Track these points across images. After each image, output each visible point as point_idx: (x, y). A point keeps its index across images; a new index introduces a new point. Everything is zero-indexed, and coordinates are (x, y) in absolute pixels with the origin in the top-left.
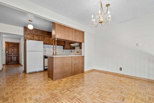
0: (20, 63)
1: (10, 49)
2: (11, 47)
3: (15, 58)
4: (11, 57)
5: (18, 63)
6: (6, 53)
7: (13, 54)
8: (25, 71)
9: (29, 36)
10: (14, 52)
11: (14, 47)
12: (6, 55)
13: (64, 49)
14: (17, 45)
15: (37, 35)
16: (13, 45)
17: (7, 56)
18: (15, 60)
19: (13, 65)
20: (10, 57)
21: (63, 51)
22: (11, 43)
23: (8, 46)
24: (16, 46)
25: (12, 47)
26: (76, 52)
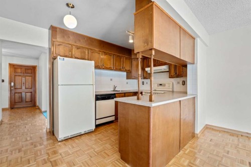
0: (37, 104)
1: (18, 79)
2: (20, 74)
3: (29, 95)
4: (21, 93)
5: (32, 105)
6: (11, 87)
7: (24, 88)
8: (52, 133)
9: (61, 50)
10: (27, 84)
11: (25, 74)
12: (11, 90)
13: (128, 77)
14: (32, 71)
15: (78, 48)
16: (23, 70)
17: (13, 92)
18: (27, 100)
19: (24, 109)
20: (19, 93)
21: (127, 83)
22: (21, 66)
23: (15, 72)
24: (30, 71)
25: (22, 74)
26: (156, 85)
